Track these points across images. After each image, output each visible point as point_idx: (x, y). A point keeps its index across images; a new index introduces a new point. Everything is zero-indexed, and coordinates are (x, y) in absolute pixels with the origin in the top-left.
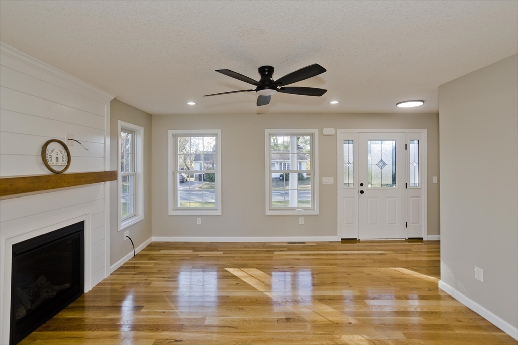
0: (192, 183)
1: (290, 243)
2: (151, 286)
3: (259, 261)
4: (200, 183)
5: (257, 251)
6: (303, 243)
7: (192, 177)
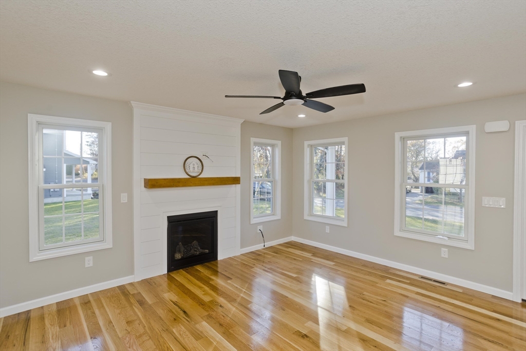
0: (416, 195)
1: (423, 277)
2: (251, 269)
3: (357, 282)
4: (425, 196)
5: (370, 273)
6: (443, 283)
7: (417, 187)
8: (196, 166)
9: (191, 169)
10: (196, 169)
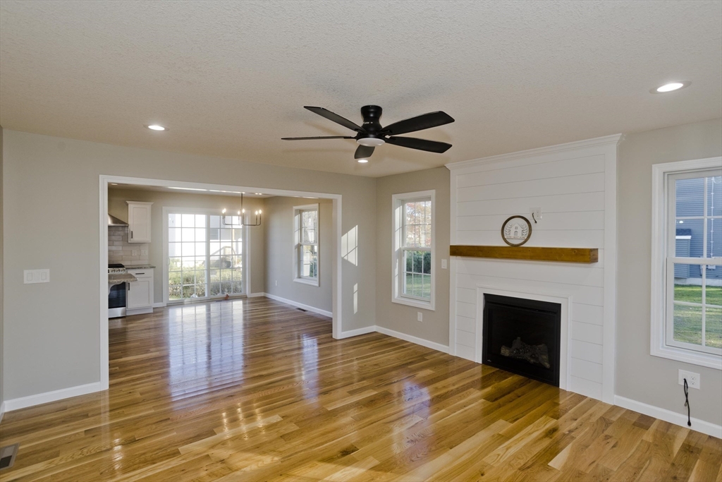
8: (520, 230)
9: (512, 235)
10: (519, 235)
